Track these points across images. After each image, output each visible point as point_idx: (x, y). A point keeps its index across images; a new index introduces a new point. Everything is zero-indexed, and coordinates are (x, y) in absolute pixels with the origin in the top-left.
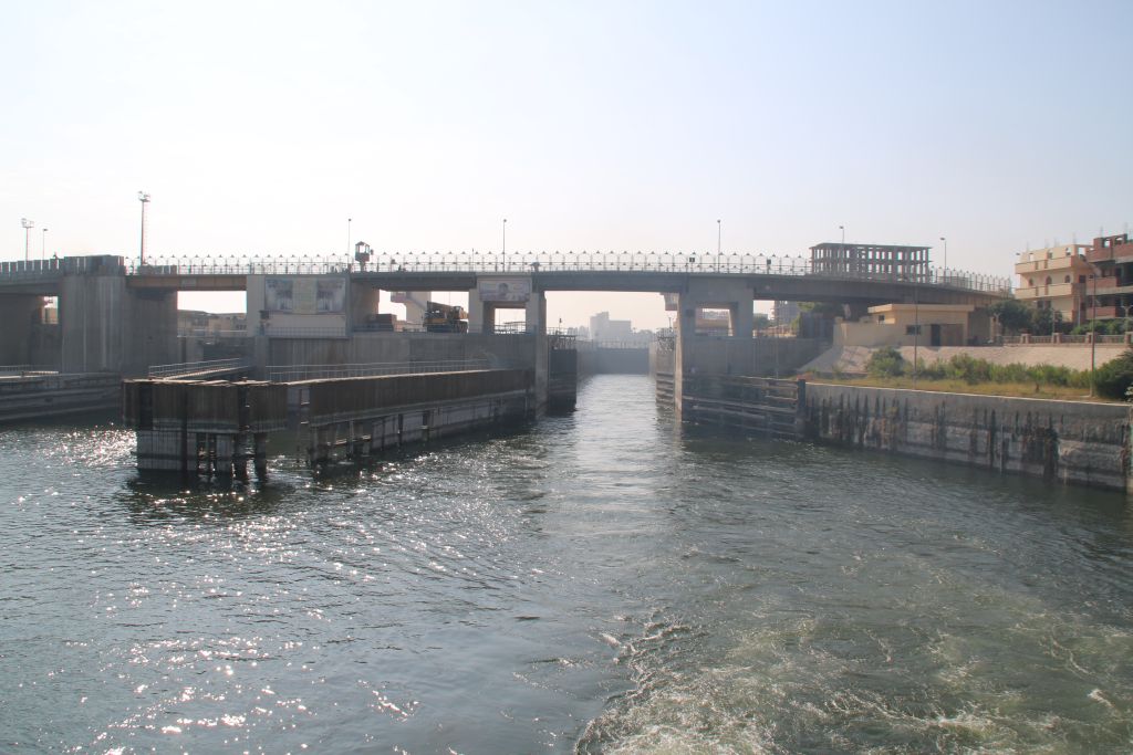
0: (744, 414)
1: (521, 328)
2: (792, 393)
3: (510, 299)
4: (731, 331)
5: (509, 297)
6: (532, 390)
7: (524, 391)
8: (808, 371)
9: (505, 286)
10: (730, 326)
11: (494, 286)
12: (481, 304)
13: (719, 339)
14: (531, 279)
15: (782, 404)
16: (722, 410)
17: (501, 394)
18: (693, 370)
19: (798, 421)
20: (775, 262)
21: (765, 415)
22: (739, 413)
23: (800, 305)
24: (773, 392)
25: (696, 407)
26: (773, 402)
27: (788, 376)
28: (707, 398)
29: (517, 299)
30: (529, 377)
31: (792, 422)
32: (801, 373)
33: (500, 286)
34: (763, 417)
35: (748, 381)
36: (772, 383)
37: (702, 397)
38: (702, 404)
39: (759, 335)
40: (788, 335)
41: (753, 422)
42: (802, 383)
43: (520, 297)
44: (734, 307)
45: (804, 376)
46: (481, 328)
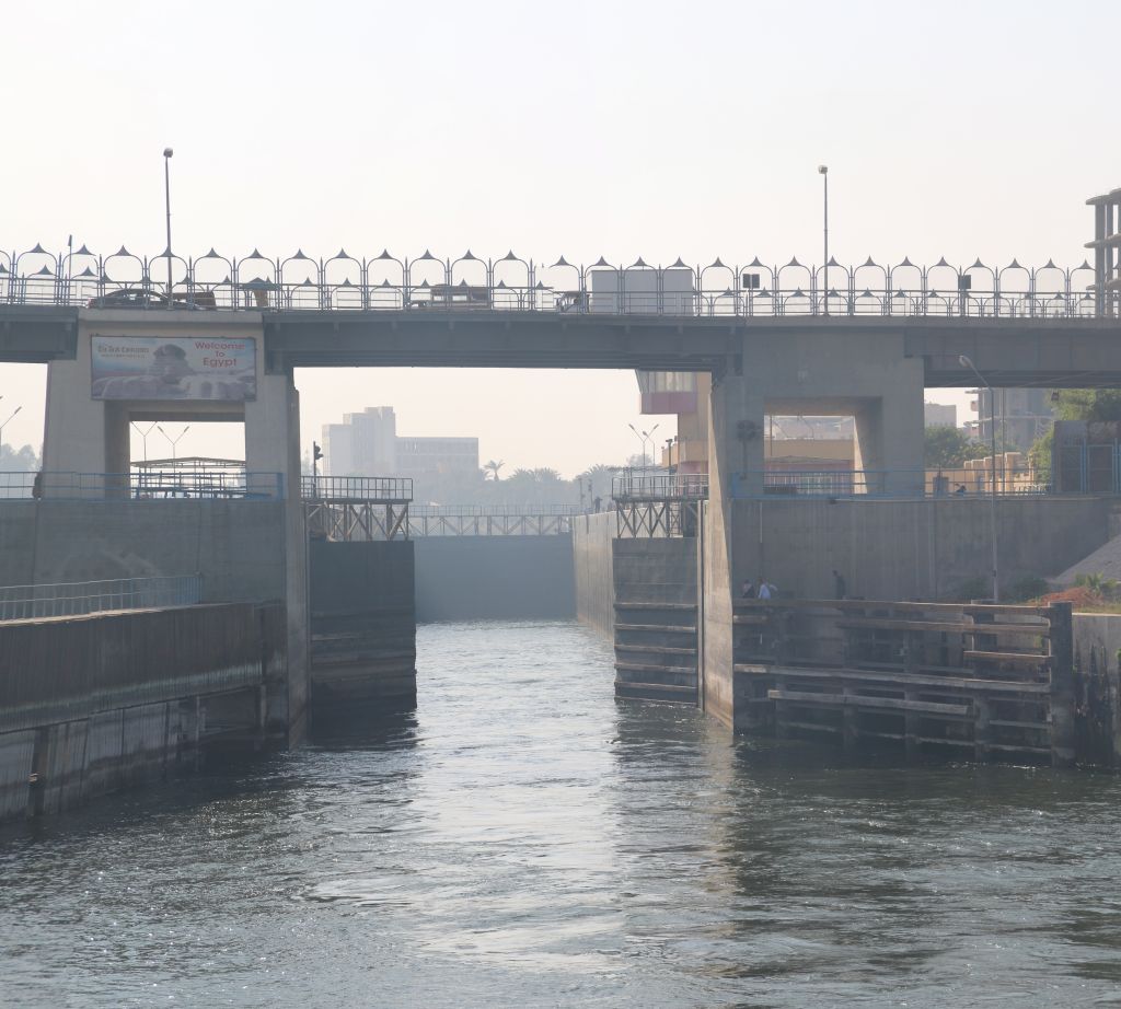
0: (909, 703)
1: (233, 479)
2: (1036, 641)
3: (195, 394)
4: (859, 478)
6: (278, 665)
7: (253, 670)
8: (1079, 582)
10: (858, 465)
11: (134, 356)
13: (832, 501)
14: (259, 336)
15: (1013, 671)
16: (848, 696)
19: (1056, 713)
20: (981, 282)
21: (969, 702)
22: (898, 702)
24: (987, 640)
25: (773, 693)
26: (986, 668)
27: (1024, 599)
28: (805, 665)
29: (215, 395)
31: (1041, 717)
32: (1060, 589)
33: (159, 353)
34: (963, 710)
35: (918, 614)
36: (983, 616)
37: (793, 664)
38: (792, 684)
39: (940, 482)
41: (935, 725)
42: (1061, 613)
43: (224, 387)
44: (869, 412)
45: (1064, 597)
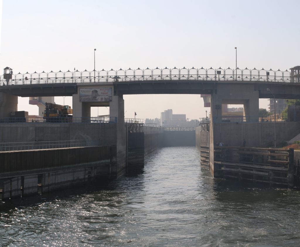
0: (254, 172)
1: (107, 119)
2: (285, 158)
3: (99, 100)
4: (245, 118)
5: (99, 99)
6: (114, 160)
7: (108, 161)
8: (295, 143)
9: (96, 91)
10: (244, 115)
11: (89, 92)
12: (81, 104)
13: (237, 123)
14: (113, 87)
15: (279, 165)
16: (240, 170)
17: (93, 163)
18: (221, 144)
19: (289, 175)
20: (271, 73)
21: (268, 172)
22: (251, 172)
23: (287, 101)
24: (273, 157)
25: (223, 168)
26: (273, 164)
27: (282, 147)
28: (230, 162)
29: (103, 100)
30: (112, 151)
31: (286, 176)
32: (291, 144)
33: (93, 92)
34: (267, 174)
35: (257, 151)
36: (272, 151)
37: (227, 162)
38: (227, 166)
39: (263, 120)
40: (280, 120)
41: (260, 177)
42: (291, 151)
43: (105, 98)
44: (246, 103)
45: (292, 146)
46: (80, 119)
